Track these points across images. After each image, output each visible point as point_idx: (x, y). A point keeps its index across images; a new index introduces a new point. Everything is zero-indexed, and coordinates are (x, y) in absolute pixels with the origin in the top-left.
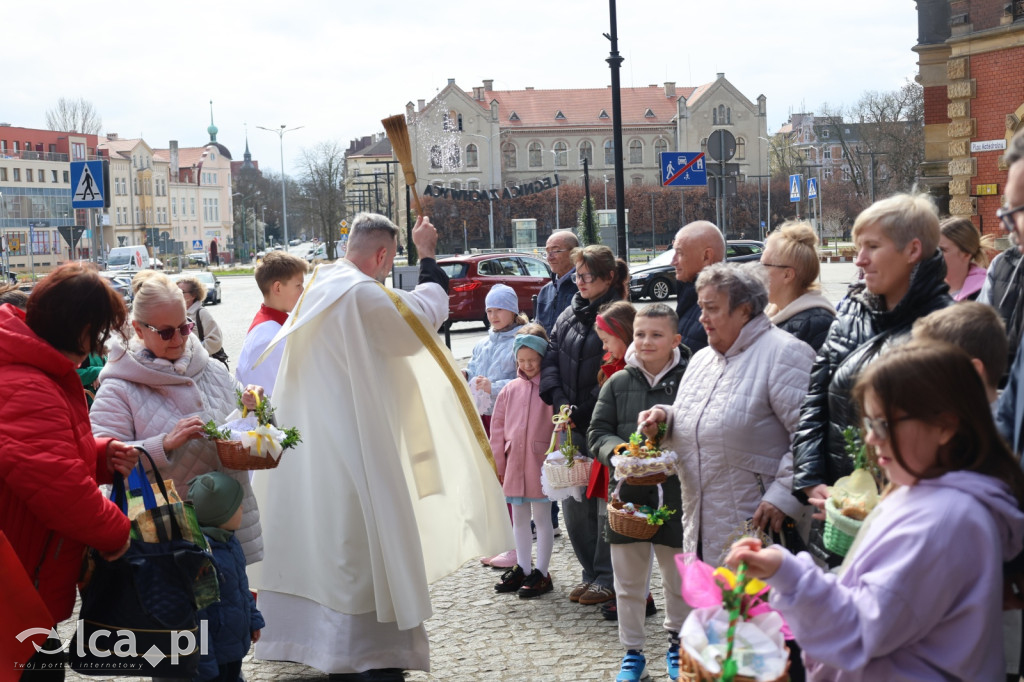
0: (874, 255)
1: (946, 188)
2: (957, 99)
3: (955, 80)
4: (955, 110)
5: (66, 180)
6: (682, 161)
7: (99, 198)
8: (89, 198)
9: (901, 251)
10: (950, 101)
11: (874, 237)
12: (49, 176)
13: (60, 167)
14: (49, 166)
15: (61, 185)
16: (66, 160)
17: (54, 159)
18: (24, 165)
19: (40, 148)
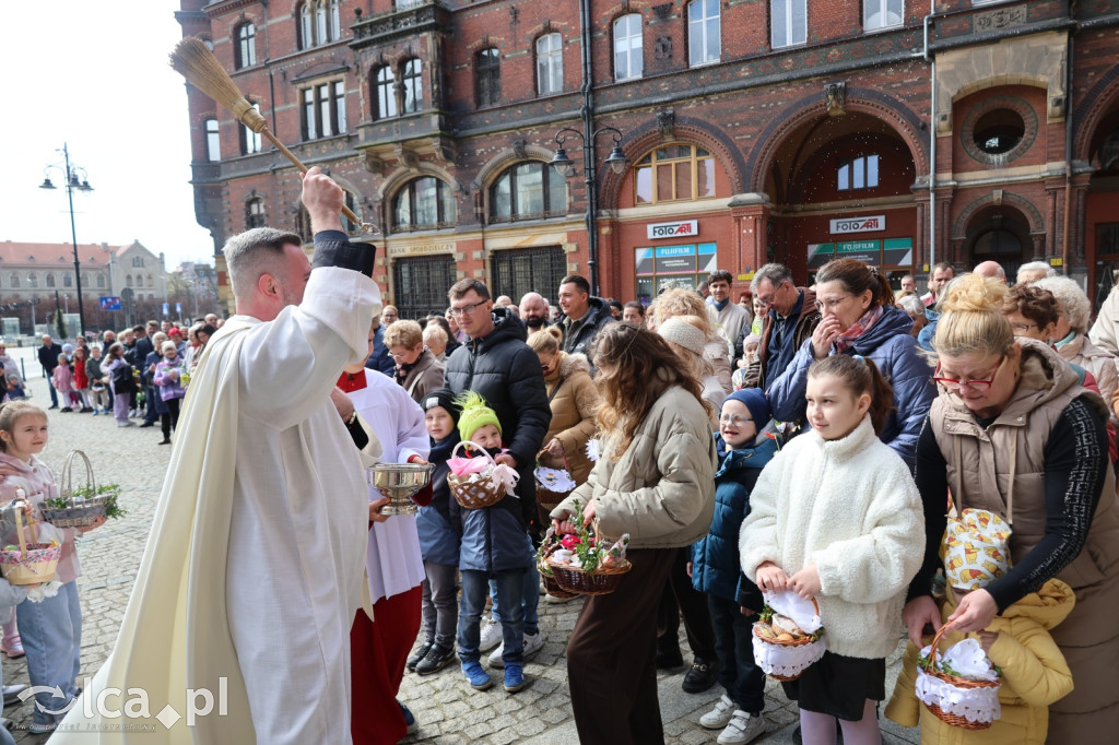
6: (109, 300)
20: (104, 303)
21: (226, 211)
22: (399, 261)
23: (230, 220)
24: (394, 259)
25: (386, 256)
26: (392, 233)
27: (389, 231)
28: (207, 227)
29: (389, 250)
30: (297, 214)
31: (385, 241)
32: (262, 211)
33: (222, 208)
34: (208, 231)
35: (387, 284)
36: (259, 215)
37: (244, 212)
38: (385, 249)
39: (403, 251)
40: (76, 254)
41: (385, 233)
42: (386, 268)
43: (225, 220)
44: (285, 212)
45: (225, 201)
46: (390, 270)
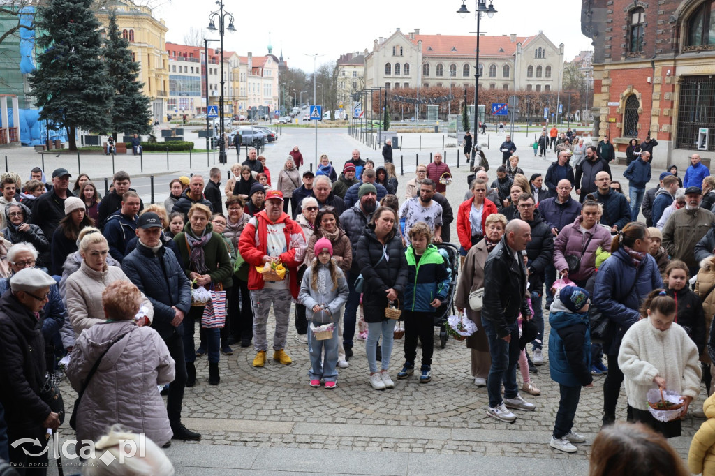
1: (599, 117)
2: (605, 85)
3: (605, 78)
4: (604, 89)
6: (499, 106)
10: (603, 86)
12: (189, 70)
13: (195, 65)
14: (189, 64)
15: (195, 74)
16: (198, 61)
17: (192, 60)
18: (178, 63)
19: (185, 55)
20: (495, 108)
21: (609, 21)
23: (611, 30)
28: (590, 37)
30: (675, 25)
32: (643, 20)
33: (606, 18)
36: (640, 25)
37: (625, 22)
43: (607, 30)
44: (664, 22)
45: (609, 11)
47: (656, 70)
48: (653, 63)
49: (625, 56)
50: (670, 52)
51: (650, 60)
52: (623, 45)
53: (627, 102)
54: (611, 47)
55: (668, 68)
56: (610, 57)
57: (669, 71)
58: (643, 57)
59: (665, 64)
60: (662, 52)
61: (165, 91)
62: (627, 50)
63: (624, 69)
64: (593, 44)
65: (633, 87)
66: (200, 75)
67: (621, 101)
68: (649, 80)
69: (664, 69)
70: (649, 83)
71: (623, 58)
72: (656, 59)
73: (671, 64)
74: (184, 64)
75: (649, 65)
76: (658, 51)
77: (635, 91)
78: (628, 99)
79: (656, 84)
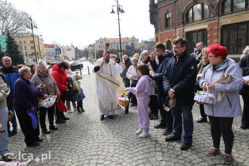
0: (144, 57)
2: (159, 39)
3: (159, 37)
4: (159, 40)
5: (54, 51)
6: (128, 47)
7: (60, 53)
8: (58, 53)
9: (146, 56)
11: (144, 56)
12: (52, 50)
13: (53, 49)
14: (52, 49)
15: (53, 51)
16: (54, 48)
17: (53, 48)
18: (49, 49)
19: (50, 47)
21: (159, 18)
22: (224, 27)
23: (160, 21)
24: (221, 26)
25: (218, 25)
26: (221, 16)
27: (220, 15)
28: (153, 24)
29: (220, 23)
30: (182, 15)
31: (219, 19)
32: (170, 16)
33: (158, 18)
34: (154, 26)
35: (218, 36)
36: (169, 18)
37: (164, 18)
38: (218, 22)
39: (227, 22)
40: (120, 32)
41: (219, 16)
42: (218, 30)
43: (158, 21)
44: (178, 15)
45: (159, 15)
46: (220, 30)
47: (177, 31)
48: (175, 29)
49: (166, 29)
50: (181, 24)
51: (174, 28)
52: (164, 25)
53: (167, 43)
54: (160, 27)
55: (181, 30)
56: (160, 29)
57: (182, 31)
58: (171, 28)
59: (180, 29)
60: (179, 25)
61: (44, 55)
62: (166, 27)
63: (166, 33)
64: (154, 27)
65: (169, 38)
66: (55, 51)
67: (165, 43)
68: (174, 35)
69: (180, 30)
70: (174, 36)
71: (165, 29)
72: (177, 27)
73: (182, 28)
74: (50, 49)
75: (174, 30)
76: (177, 25)
77: (170, 39)
78: (167, 42)
79: (177, 36)
